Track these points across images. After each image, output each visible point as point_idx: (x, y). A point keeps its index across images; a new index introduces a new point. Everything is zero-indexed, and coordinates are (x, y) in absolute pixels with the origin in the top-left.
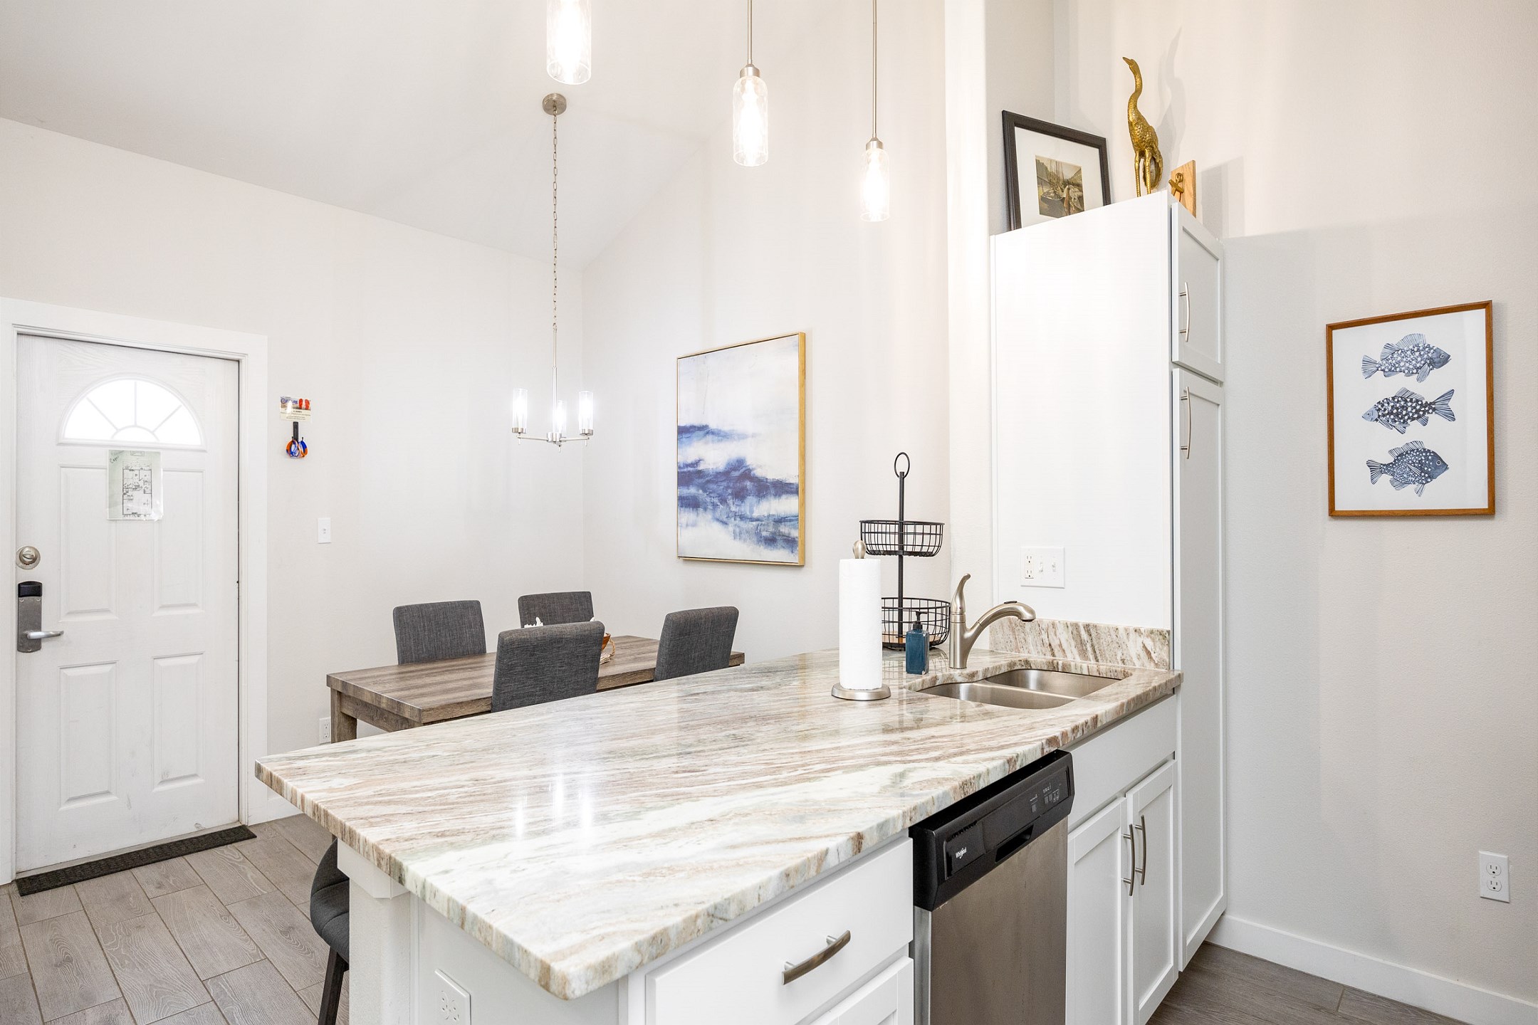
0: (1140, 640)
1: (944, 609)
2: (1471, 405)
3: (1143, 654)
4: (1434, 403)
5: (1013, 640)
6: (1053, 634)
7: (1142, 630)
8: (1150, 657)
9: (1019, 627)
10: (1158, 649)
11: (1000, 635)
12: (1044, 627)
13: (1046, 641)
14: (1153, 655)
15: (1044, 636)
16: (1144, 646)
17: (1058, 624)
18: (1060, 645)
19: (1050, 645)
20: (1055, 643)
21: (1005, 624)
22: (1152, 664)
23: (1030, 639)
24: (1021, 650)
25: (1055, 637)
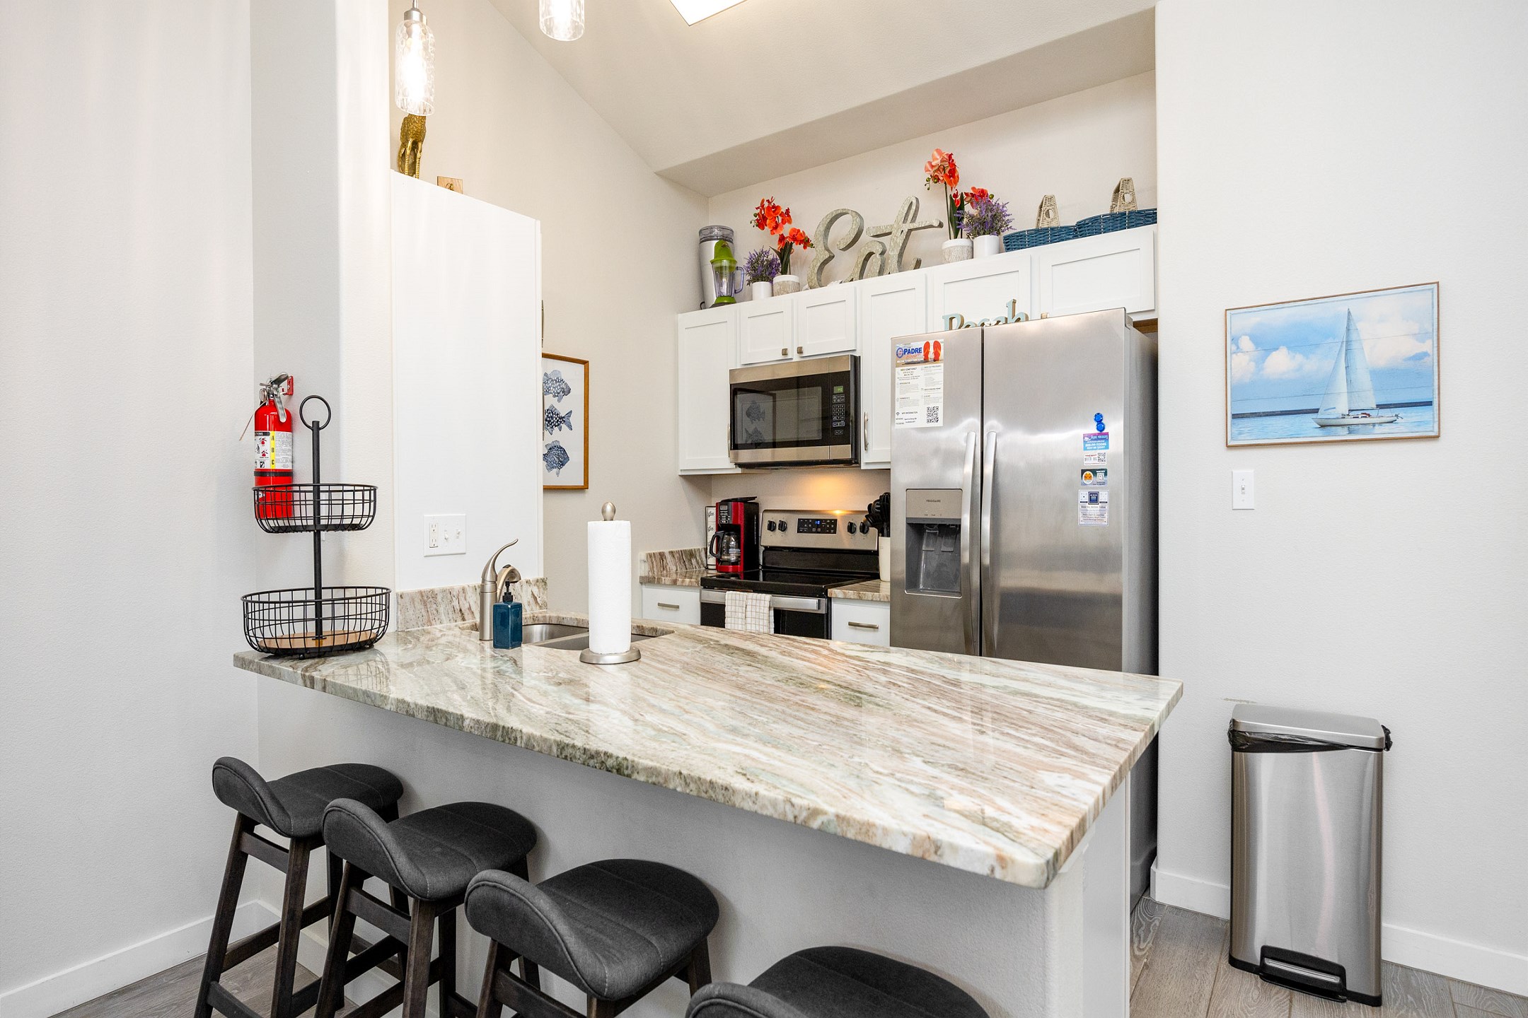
0: (530, 589)
1: (384, 596)
2: (577, 420)
3: (532, 600)
4: (564, 417)
5: (425, 614)
6: (463, 599)
7: (531, 580)
8: (537, 602)
9: (431, 599)
10: (541, 594)
11: (411, 612)
12: (455, 593)
13: (457, 608)
14: (538, 599)
15: (455, 603)
16: (533, 594)
17: (468, 589)
18: (470, 608)
19: (461, 610)
20: (465, 608)
21: (416, 599)
22: (538, 607)
23: (441, 609)
24: (433, 622)
25: (465, 602)
